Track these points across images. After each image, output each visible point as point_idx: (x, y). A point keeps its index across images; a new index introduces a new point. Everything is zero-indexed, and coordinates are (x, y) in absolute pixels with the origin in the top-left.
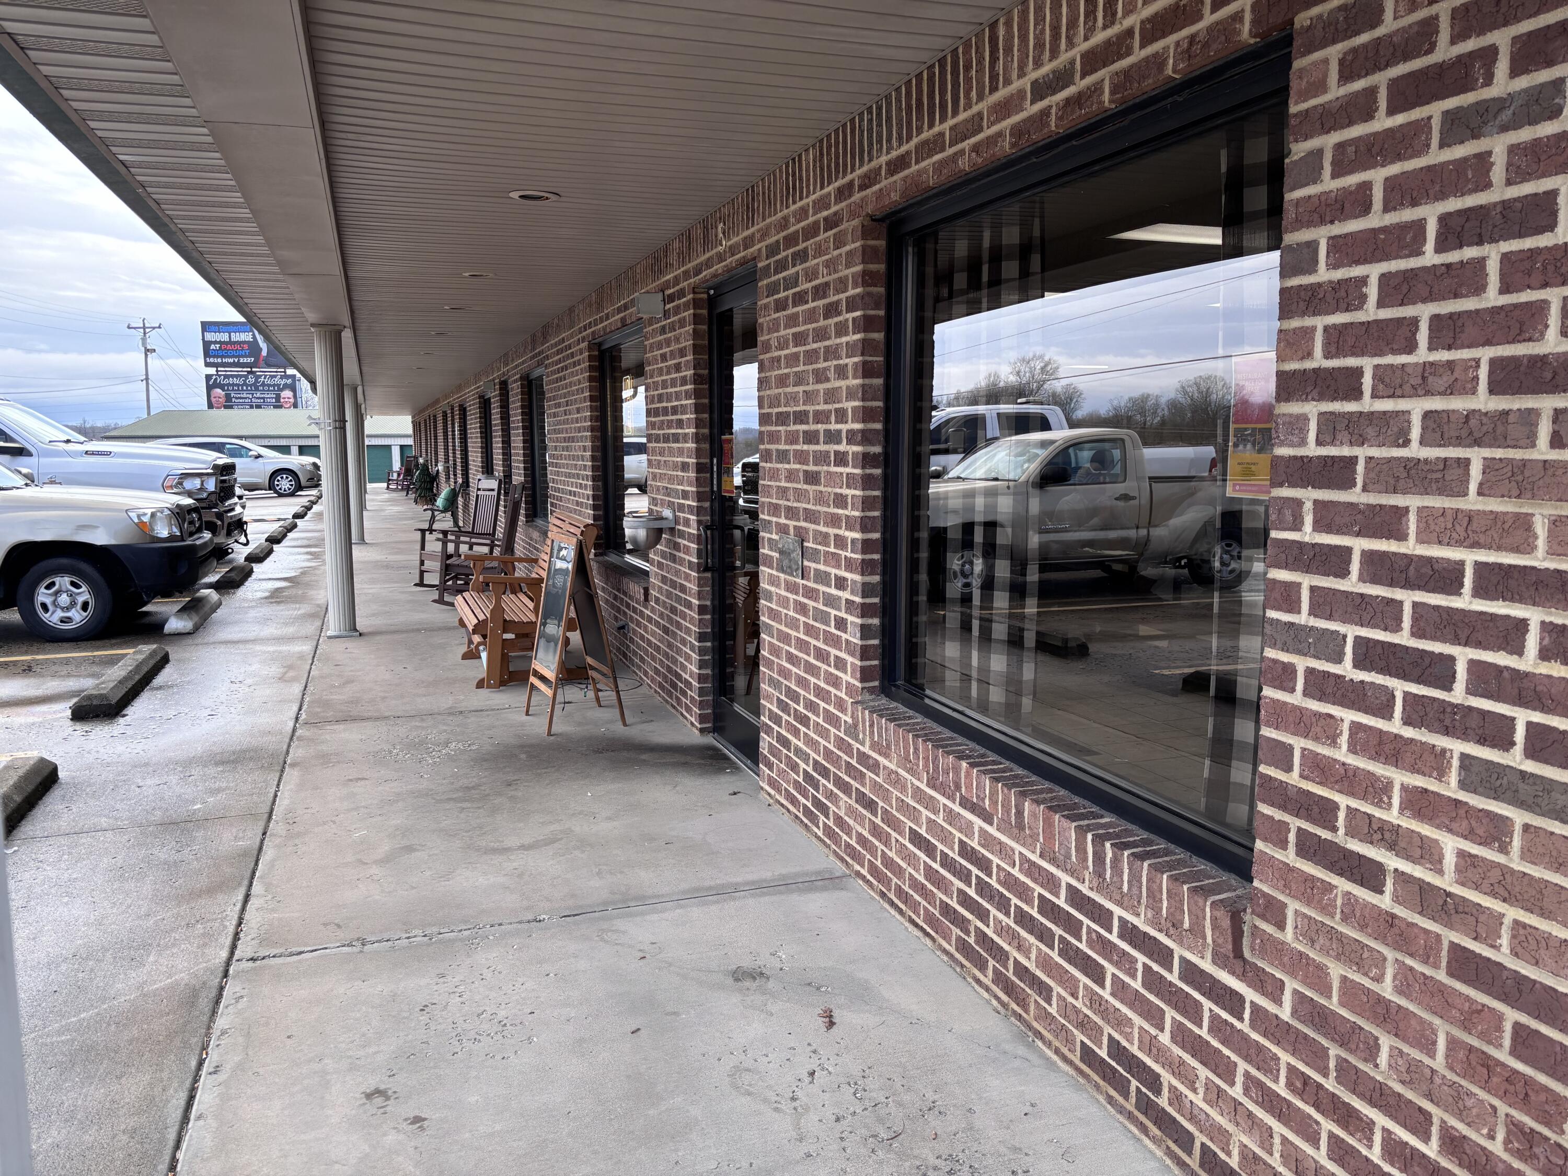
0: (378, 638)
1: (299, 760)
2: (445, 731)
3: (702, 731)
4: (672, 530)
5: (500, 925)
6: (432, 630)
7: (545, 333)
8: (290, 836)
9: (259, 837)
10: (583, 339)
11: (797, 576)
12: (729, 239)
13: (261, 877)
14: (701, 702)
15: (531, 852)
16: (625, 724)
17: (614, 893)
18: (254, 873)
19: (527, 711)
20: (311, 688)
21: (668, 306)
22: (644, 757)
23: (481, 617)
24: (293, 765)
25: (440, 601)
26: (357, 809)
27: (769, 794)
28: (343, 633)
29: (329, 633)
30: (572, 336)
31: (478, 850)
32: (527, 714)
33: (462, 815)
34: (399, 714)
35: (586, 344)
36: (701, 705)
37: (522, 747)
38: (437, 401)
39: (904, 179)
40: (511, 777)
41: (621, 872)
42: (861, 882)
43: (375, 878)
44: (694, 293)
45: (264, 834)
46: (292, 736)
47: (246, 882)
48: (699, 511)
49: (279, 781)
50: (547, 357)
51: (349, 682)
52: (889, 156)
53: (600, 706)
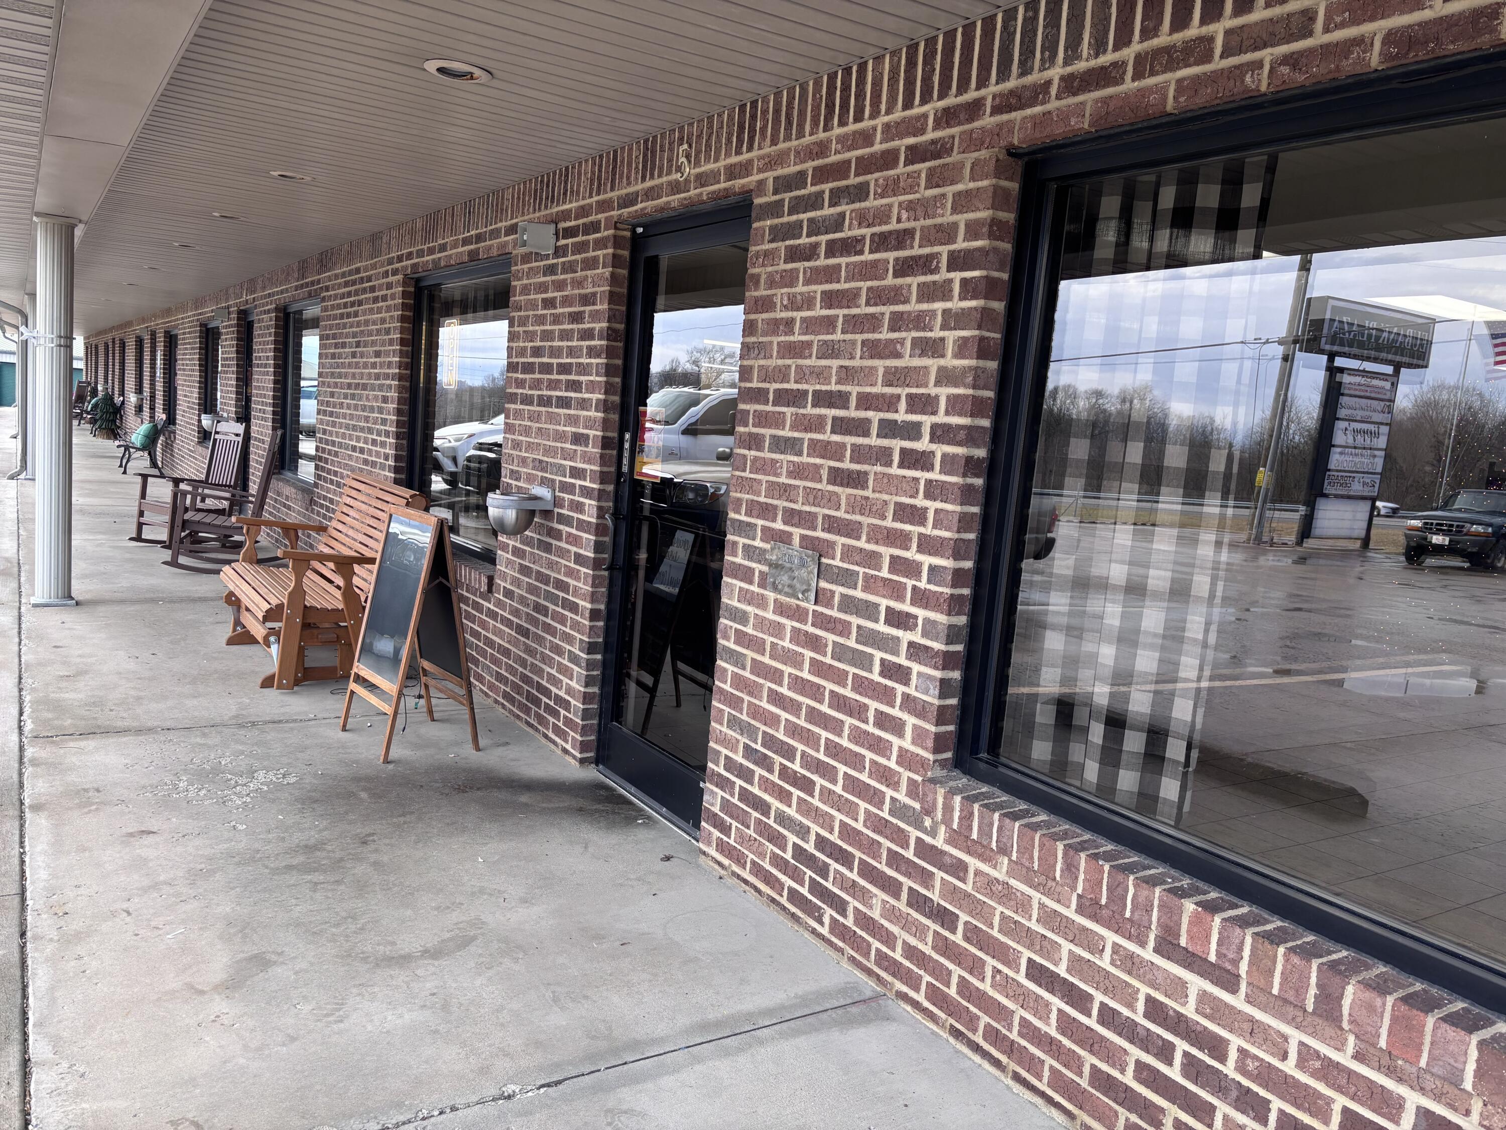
0: (102, 609)
1: (43, 800)
2: (242, 753)
3: (582, 761)
4: (547, 514)
5: (454, 1109)
6: (172, 601)
7: (325, 260)
8: (69, 940)
9: (16, 940)
10: (395, 272)
11: (807, 600)
12: (697, 164)
13: (39, 1024)
14: (584, 727)
15: (443, 962)
16: (478, 749)
17: (594, 1038)
18: (24, 1015)
19: (344, 726)
20: (27, 681)
21: (562, 242)
22: (524, 798)
23: (274, 602)
24: (37, 808)
25: (173, 563)
26: (155, 886)
27: (720, 864)
28: (53, 600)
29: (34, 600)
30: (374, 267)
31: (365, 960)
32: (344, 729)
33: (318, 896)
34: (168, 724)
35: (400, 277)
36: (584, 731)
37: (357, 779)
38: (129, 324)
39: (1105, 101)
40: (362, 830)
41: (586, 997)
42: (909, 1008)
43: (226, 1020)
44: (616, 228)
45: (23, 934)
46: (21, 758)
47: (16, 1035)
48: (601, 495)
49: (22, 836)
50: (327, 289)
51: (81, 673)
52: (1069, 69)
53: (433, 720)
